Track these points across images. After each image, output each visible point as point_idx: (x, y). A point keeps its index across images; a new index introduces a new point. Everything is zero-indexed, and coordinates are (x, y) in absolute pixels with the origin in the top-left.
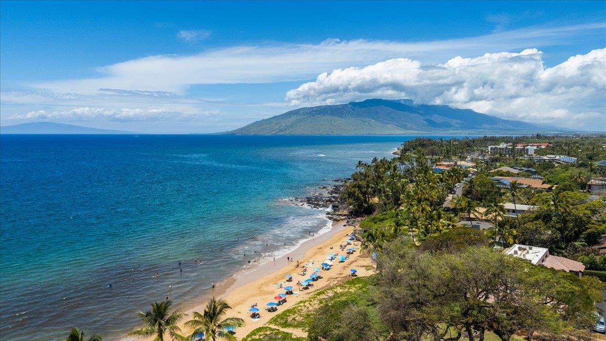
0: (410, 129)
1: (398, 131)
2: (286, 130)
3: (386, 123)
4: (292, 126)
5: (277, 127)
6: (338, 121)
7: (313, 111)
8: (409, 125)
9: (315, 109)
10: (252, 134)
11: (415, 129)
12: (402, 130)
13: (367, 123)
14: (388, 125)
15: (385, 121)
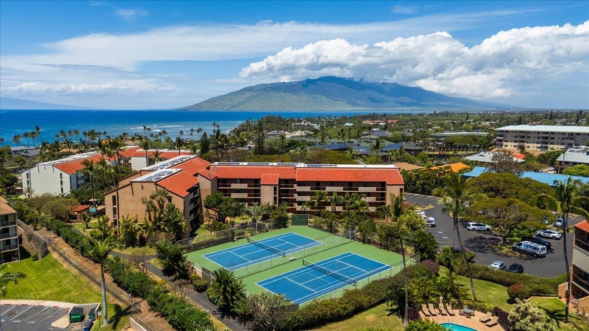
0: (359, 105)
1: (348, 108)
2: (238, 106)
3: (337, 100)
4: (245, 102)
5: (230, 103)
6: (291, 98)
7: (268, 87)
8: (358, 102)
9: (269, 86)
10: (204, 110)
11: (363, 106)
12: (351, 107)
13: (318, 100)
14: (338, 102)
15: (336, 98)
